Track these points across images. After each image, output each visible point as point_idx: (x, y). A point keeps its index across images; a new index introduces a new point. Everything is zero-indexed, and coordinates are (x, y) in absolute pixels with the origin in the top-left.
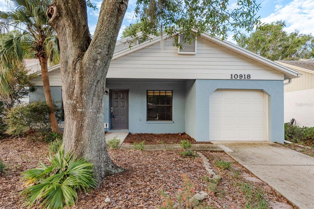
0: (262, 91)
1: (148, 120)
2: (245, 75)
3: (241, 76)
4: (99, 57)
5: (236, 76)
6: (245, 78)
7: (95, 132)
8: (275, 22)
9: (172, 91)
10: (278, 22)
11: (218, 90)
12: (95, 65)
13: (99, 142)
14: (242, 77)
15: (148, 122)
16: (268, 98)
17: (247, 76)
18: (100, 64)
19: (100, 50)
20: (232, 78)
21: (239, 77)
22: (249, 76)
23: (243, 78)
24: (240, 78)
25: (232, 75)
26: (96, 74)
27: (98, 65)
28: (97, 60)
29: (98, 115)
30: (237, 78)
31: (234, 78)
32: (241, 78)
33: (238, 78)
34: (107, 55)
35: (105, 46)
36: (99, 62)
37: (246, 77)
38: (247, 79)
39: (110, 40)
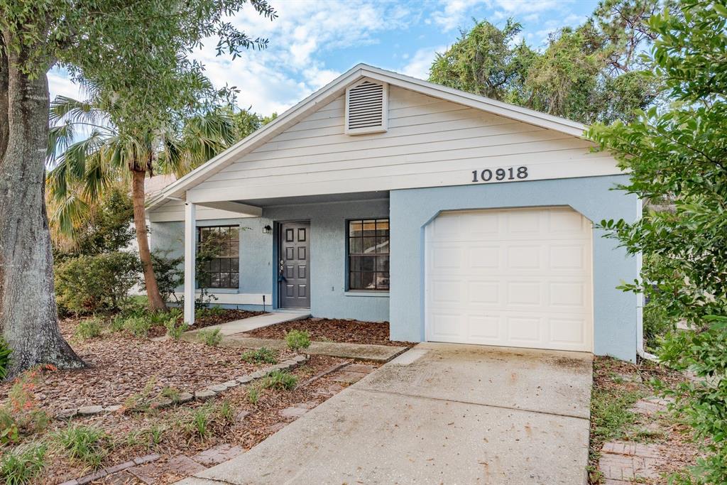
1: (349, 287)
2: (511, 170)
3: (500, 172)
4: (10, 185)
5: (487, 175)
6: (511, 178)
7: (19, 299)
12: (6, 198)
13: (29, 314)
14: (503, 174)
15: (351, 293)
17: (519, 170)
18: (12, 196)
19: (8, 174)
20: (475, 180)
21: (494, 175)
22: (523, 171)
23: (506, 179)
24: (497, 178)
25: (475, 173)
26: (10, 210)
27: (10, 196)
28: (6, 190)
29: (25, 273)
30: (489, 179)
31: (484, 179)
32: (500, 177)
33: (494, 180)
34: (22, 180)
35: (16, 168)
36: (9, 191)
37: (515, 173)
38: (517, 179)
39: (21, 157)
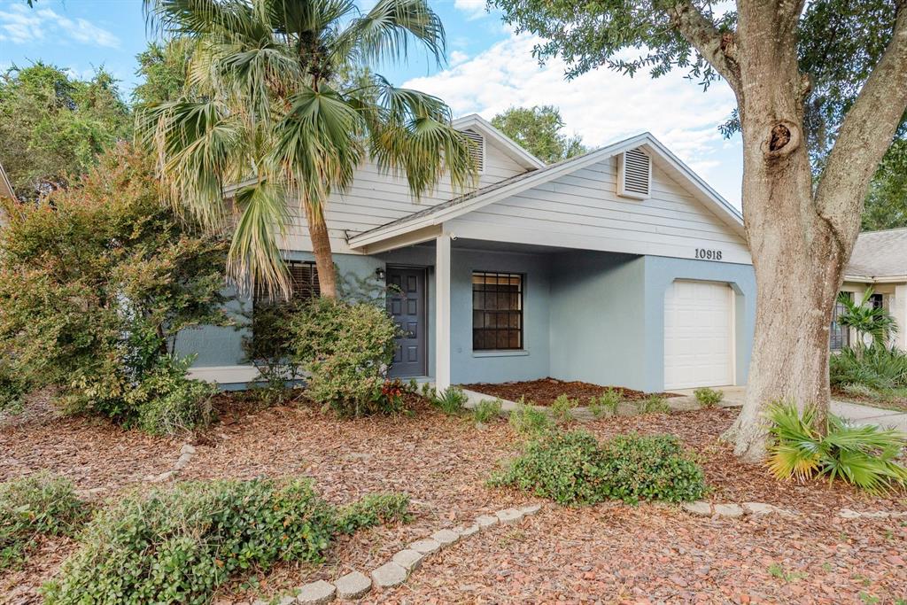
0: (729, 285)
1: (475, 348)
2: (714, 252)
3: (709, 253)
5: (702, 254)
8: (541, 106)
9: (522, 275)
10: (545, 109)
11: (677, 280)
15: (476, 354)
16: (736, 299)
20: (697, 256)
21: (706, 255)
22: (719, 253)
23: (712, 258)
25: (698, 250)
30: (704, 257)
31: (700, 257)
32: (709, 256)
33: (706, 258)
37: (716, 255)
38: (716, 259)
